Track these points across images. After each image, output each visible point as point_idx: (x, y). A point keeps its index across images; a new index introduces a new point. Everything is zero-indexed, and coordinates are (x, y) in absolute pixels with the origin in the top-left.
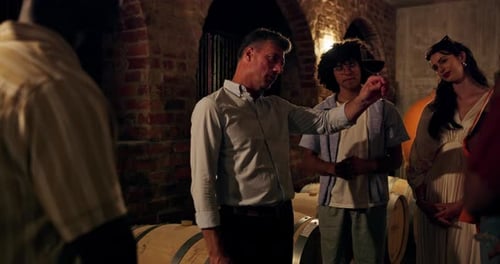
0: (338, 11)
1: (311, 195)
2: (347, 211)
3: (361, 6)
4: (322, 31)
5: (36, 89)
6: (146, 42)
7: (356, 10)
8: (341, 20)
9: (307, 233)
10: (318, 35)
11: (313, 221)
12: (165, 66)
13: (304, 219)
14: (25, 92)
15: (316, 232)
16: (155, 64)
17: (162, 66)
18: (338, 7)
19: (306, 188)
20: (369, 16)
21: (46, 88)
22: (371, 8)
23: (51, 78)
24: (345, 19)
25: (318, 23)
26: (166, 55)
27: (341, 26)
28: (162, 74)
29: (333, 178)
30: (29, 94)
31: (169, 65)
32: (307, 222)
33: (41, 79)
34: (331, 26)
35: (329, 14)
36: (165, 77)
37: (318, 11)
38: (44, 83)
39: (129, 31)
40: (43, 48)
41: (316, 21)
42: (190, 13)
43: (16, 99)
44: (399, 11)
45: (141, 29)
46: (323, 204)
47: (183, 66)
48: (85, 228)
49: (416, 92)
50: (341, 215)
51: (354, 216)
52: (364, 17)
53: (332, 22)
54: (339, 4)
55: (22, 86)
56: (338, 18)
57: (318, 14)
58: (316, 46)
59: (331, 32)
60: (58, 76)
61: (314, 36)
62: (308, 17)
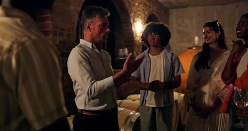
0: (143, 10)
1: (133, 100)
2: (153, 108)
3: (154, 8)
4: (136, 19)
5: (22, 44)
6: (50, 22)
7: (151, 9)
8: (145, 14)
9: (134, 120)
10: (134, 21)
11: (137, 114)
12: (60, 35)
13: (132, 113)
14: (15, 46)
15: (138, 119)
16: (55, 34)
17: (58, 35)
18: (143, 8)
19: (129, 97)
20: (157, 13)
21: (28, 43)
22: (158, 9)
23: (30, 38)
24: (146, 13)
25: (134, 15)
26: (60, 29)
27: (144, 17)
28: (58, 39)
29: (147, 91)
30: (18, 47)
31: (61, 34)
32: (134, 115)
33: (24, 39)
34: (140, 17)
35: (139, 11)
36: (60, 40)
37: (134, 9)
38: (26, 41)
39: (41, 16)
40: (22, 21)
41: (133, 14)
42: (72, 8)
43: (10, 50)
44: (171, 11)
45: (48, 15)
46: (142, 105)
47: (69, 35)
48: (48, 123)
49: (179, 49)
50: (151, 110)
51: (157, 111)
52: (155, 13)
53: (140, 15)
54: (144, 6)
55: (13, 43)
56: (143, 13)
57: (134, 11)
58: (133, 26)
59: (140, 20)
60: (34, 37)
61: (132, 21)
62: (129, 12)
